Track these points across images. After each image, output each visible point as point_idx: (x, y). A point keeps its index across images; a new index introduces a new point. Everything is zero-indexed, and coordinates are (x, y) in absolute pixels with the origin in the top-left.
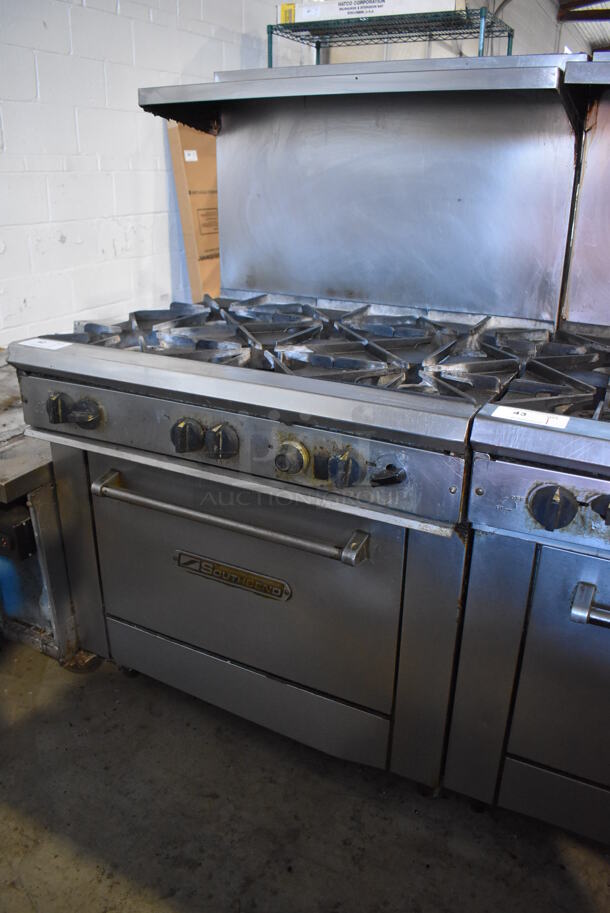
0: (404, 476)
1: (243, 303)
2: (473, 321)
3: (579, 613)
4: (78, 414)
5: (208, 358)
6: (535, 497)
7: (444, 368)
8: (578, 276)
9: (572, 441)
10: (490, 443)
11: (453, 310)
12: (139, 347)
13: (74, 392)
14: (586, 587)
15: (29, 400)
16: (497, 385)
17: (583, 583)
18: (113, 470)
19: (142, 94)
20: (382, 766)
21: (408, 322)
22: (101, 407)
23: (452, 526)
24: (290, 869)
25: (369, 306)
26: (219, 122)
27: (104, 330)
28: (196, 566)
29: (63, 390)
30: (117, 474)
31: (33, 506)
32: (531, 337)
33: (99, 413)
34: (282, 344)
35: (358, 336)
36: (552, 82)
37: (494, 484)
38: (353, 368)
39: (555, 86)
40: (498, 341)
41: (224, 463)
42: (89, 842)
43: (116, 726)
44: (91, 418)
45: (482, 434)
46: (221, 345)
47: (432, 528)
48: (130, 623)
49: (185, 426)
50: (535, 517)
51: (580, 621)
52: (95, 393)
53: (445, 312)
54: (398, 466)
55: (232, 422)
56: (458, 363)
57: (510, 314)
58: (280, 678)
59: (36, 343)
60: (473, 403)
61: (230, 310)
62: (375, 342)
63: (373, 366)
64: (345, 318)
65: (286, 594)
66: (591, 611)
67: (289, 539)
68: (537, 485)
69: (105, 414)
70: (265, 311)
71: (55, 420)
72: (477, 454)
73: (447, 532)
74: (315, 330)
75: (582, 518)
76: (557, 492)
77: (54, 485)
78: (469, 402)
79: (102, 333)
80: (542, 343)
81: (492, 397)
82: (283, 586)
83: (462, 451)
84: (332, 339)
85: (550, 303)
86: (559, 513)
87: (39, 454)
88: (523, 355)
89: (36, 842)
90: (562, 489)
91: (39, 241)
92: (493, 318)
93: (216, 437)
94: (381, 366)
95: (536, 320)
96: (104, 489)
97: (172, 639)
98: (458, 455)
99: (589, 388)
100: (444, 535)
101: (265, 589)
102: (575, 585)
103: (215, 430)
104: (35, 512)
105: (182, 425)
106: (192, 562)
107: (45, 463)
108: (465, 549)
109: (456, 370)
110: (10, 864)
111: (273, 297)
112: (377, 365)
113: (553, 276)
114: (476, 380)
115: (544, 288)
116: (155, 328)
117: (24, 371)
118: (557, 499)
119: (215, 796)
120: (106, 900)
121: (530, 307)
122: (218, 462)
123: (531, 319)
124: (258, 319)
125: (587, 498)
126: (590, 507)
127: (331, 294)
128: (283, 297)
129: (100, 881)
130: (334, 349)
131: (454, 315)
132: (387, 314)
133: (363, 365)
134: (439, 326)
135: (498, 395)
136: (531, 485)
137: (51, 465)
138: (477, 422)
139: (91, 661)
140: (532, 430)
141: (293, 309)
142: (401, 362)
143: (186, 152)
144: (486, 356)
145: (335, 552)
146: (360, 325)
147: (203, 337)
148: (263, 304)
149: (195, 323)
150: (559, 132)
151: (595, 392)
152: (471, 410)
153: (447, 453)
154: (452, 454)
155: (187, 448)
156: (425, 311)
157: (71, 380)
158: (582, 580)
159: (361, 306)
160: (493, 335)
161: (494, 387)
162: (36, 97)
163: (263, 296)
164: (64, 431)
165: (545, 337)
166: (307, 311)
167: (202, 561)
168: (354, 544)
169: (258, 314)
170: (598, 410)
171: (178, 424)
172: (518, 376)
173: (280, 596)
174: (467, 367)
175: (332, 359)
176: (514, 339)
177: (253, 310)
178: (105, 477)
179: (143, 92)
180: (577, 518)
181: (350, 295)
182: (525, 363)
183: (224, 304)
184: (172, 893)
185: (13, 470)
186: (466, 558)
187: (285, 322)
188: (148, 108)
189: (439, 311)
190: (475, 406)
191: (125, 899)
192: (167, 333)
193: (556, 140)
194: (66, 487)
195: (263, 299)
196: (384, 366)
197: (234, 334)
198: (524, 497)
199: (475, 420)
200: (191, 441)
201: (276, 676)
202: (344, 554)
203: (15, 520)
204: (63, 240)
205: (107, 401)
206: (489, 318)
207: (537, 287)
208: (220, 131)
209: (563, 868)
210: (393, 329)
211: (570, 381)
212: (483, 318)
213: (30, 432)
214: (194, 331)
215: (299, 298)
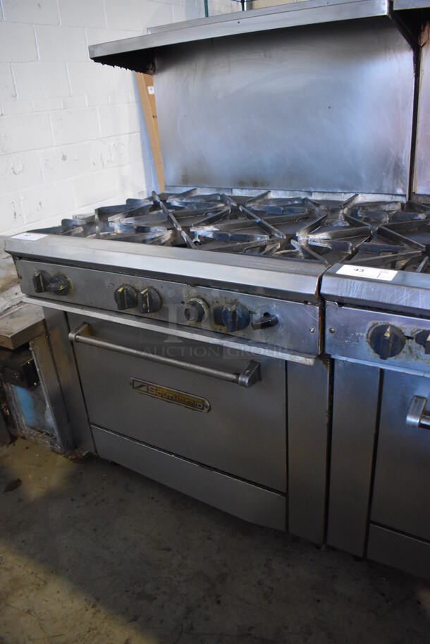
0: (276, 322)
1: (177, 196)
2: (344, 198)
3: (412, 420)
4: (53, 286)
5: (141, 239)
6: (373, 333)
7: (311, 237)
8: (422, 158)
9: (396, 290)
10: (335, 294)
11: (331, 191)
12: (94, 235)
13: (50, 269)
14: (419, 400)
15: (23, 276)
16: (349, 248)
17: (417, 396)
18: (85, 323)
19: (91, 50)
20: (282, 528)
21: (296, 202)
22: (68, 279)
23: (314, 356)
24: (219, 602)
25: (269, 192)
26: (154, 65)
27: (74, 223)
28: (144, 389)
29: (43, 269)
30: (87, 325)
31: (33, 350)
32: (387, 208)
33: (68, 283)
34: (197, 225)
35: (254, 216)
36: (384, 10)
37: (342, 325)
38: (244, 241)
39: (386, 13)
40: (359, 212)
41: (152, 315)
42: (81, 583)
43: (103, 500)
44: (62, 288)
45: (329, 287)
46: (153, 229)
47: (299, 359)
48: (107, 429)
49: (123, 291)
50: (374, 349)
51: (413, 426)
52: (65, 270)
53: (324, 193)
54: (271, 314)
55: (156, 287)
56: (325, 231)
57: (373, 191)
58: (208, 466)
59: (22, 237)
60: (325, 264)
61: (168, 201)
62: (265, 220)
63: (259, 239)
64: (249, 202)
65: (206, 407)
66: (421, 418)
67: (202, 369)
68: (374, 325)
69: (72, 284)
70: (193, 201)
71: (39, 290)
72: (328, 302)
73: (310, 361)
74: (223, 213)
75: (410, 348)
76: (388, 330)
77: (48, 334)
78: (321, 263)
79: (74, 226)
80: (394, 212)
81: (344, 257)
82: (204, 401)
83: (316, 301)
84: (240, 218)
85: (402, 181)
86: (391, 345)
87: (37, 314)
88: (379, 222)
89: (46, 583)
90: (393, 327)
91: (47, 160)
92: (360, 195)
93: (144, 298)
94: (265, 238)
95: (393, 195)
96: (77, 337)
97: (134, 439)
98: (314, 304)
99: (419, 246)
100: (308, 363)
101: (193, 405)
102: (411, 397)
103: (142, 293)
104: (35, 354)
105: (120, 290)
106: (142, 386)
107: (40, 319)
108: (328, 373)
109: (320, 238)
110: (27, 597)
111: (202, 189)
112: (262, 238)
113: (403, 160)
114: (334, 245)
115: (397, 169)
116: (110, 219)
117: (18, 257)
118: (388, 335)
119: (169, 550)
120: (91, 623)
121: (387, 184)
122: (149, 315)
123: (388, 194)
124: (187, 207)
125: (412, 333)
126: (414, 340)
127: (242, 184)
128: (208, 189)
129: (87, 610)
130: (235, 226)
131: (331, 194)
132: (283, 197)
133: (252, 238)
134: (317, 204)
135: (350, 255)
136: (370, 324)
137: (44, 321)
138: (325, 279)
139: (86, 455)
140: (366, 283)
141: (214, 198)
142: (280, 235)
143: (149, 88)
144: (348, 225)
145: (234, 377)
146: (258, 207)
147: (142, 224)
148: (194, 195)
149: (141, 213)
150: (400, 49)
151: (424, 250)
152: (322, 269)
153: (306, 302)
154: (309, 303)
155: (126, 306)
156: (310, 193)
157: (47, 262)
158: (416, 394)
159: (264, 192)
160: (357, 208)
161: (347, 250)
162: (37, 57)
163: (194, 190)
164: (47, 297)
165: (398, 207)
166: (223, 199)
167: (148, 385)
168: (248, 371)
169: (186, 204)
170: (422, 265)
171: (118, 289)
172: (369, 240)
173: (203, 409)
174: (330, 234)
175: (230, 235)
176: (373, 210)
177: (184, 201)
178: (78, 329)
179: (92, 48)
180: (406, 348)
181: (255, 184)
182: (377, 229)
183: (164, 197)
184: (135, 619)
185: (18, 326)
186: (330, 380)
187: (205, 208)
188: (97, 59)
189: (320, 192)
190: (326, 266)
191: (104, 622)
192: (117, 223)
193: (399, 56)
194: (55, 335)
195: (193, 192)
196: (266, 237)
197: (166, 220)
198: (365, 335)
199: (324, 277)
200: (127, 301)
201: (206, 465)
202: (240, 379)
203: (22, 360)
204: (64, 158)
205: (72, 275)
206: (357, 195)
207: (391, 169)
208: (155, 71)
209: (419, 603)
210: (282, 209)
211: (407, 242)
212: (352, 195)
213: (26, 299)
214: (136, 219)
215: (219, 189)
